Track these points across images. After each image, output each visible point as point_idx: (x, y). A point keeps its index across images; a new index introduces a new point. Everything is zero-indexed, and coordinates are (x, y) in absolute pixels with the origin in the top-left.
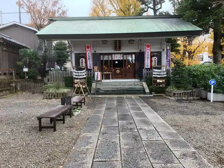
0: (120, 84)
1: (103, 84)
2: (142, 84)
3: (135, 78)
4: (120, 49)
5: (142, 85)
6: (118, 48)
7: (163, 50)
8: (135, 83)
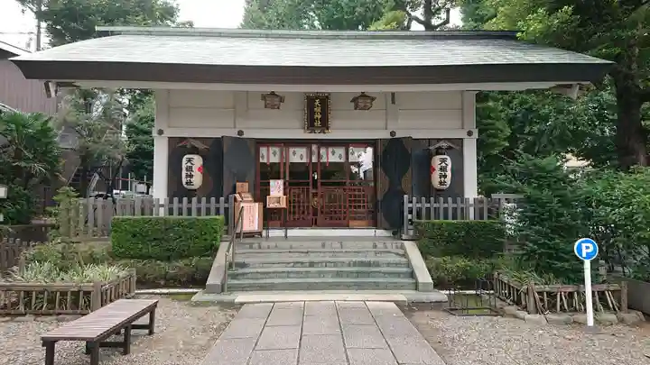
0: (323, 246)
1: (260, 248)
2: (402, 247)
3: (375, 225)
4: (325, 126)
5: (401, 252)
6: (318, 123)
7: (470, 133)
8: (375, 246)
